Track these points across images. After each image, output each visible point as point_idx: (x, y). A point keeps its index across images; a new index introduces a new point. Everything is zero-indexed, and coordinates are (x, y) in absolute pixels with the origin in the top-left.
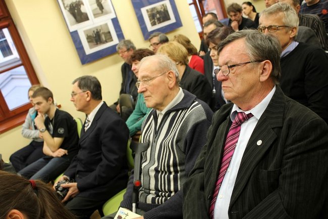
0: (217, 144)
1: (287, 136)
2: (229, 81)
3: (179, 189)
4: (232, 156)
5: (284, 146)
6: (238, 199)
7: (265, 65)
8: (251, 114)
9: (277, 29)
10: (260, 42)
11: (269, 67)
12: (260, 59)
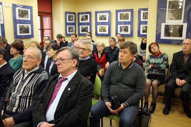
0: (50, 89)
1: (80, 88)
2: (61, 65)
3: (30, 105)
4: (57, 94)
5: (79, 92)
6: (59, 110)
7: (75, 60)
8: (67, 78)
9: (86, 50)
10: (74, 52)
11: (76, 61)
12: (74, 58)
